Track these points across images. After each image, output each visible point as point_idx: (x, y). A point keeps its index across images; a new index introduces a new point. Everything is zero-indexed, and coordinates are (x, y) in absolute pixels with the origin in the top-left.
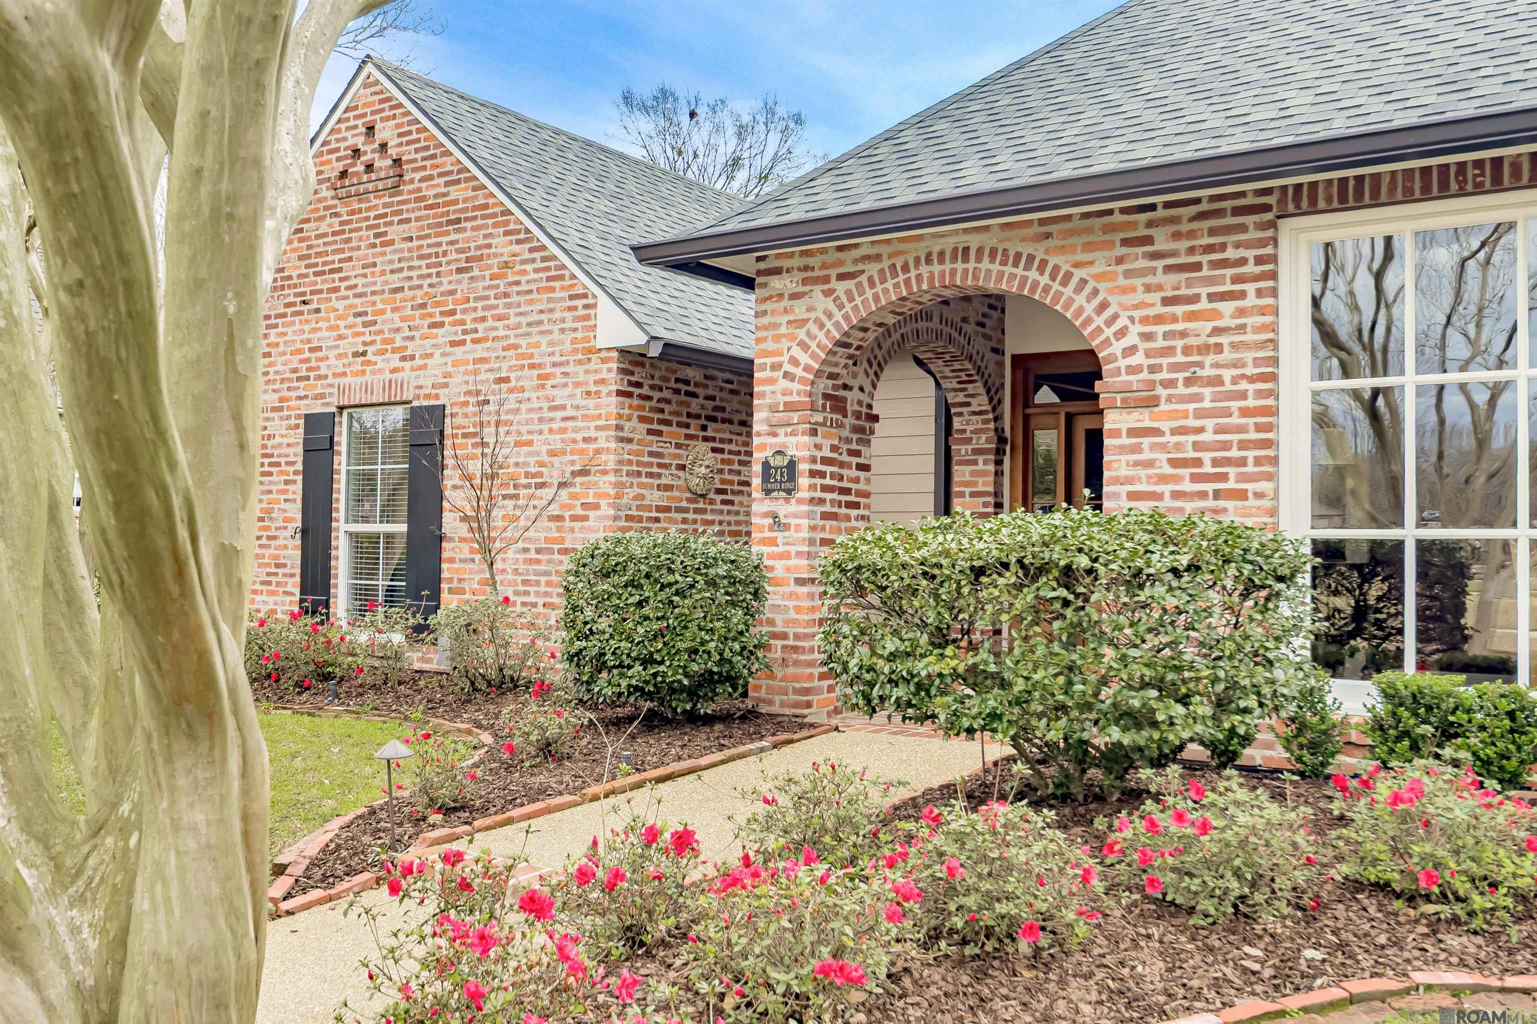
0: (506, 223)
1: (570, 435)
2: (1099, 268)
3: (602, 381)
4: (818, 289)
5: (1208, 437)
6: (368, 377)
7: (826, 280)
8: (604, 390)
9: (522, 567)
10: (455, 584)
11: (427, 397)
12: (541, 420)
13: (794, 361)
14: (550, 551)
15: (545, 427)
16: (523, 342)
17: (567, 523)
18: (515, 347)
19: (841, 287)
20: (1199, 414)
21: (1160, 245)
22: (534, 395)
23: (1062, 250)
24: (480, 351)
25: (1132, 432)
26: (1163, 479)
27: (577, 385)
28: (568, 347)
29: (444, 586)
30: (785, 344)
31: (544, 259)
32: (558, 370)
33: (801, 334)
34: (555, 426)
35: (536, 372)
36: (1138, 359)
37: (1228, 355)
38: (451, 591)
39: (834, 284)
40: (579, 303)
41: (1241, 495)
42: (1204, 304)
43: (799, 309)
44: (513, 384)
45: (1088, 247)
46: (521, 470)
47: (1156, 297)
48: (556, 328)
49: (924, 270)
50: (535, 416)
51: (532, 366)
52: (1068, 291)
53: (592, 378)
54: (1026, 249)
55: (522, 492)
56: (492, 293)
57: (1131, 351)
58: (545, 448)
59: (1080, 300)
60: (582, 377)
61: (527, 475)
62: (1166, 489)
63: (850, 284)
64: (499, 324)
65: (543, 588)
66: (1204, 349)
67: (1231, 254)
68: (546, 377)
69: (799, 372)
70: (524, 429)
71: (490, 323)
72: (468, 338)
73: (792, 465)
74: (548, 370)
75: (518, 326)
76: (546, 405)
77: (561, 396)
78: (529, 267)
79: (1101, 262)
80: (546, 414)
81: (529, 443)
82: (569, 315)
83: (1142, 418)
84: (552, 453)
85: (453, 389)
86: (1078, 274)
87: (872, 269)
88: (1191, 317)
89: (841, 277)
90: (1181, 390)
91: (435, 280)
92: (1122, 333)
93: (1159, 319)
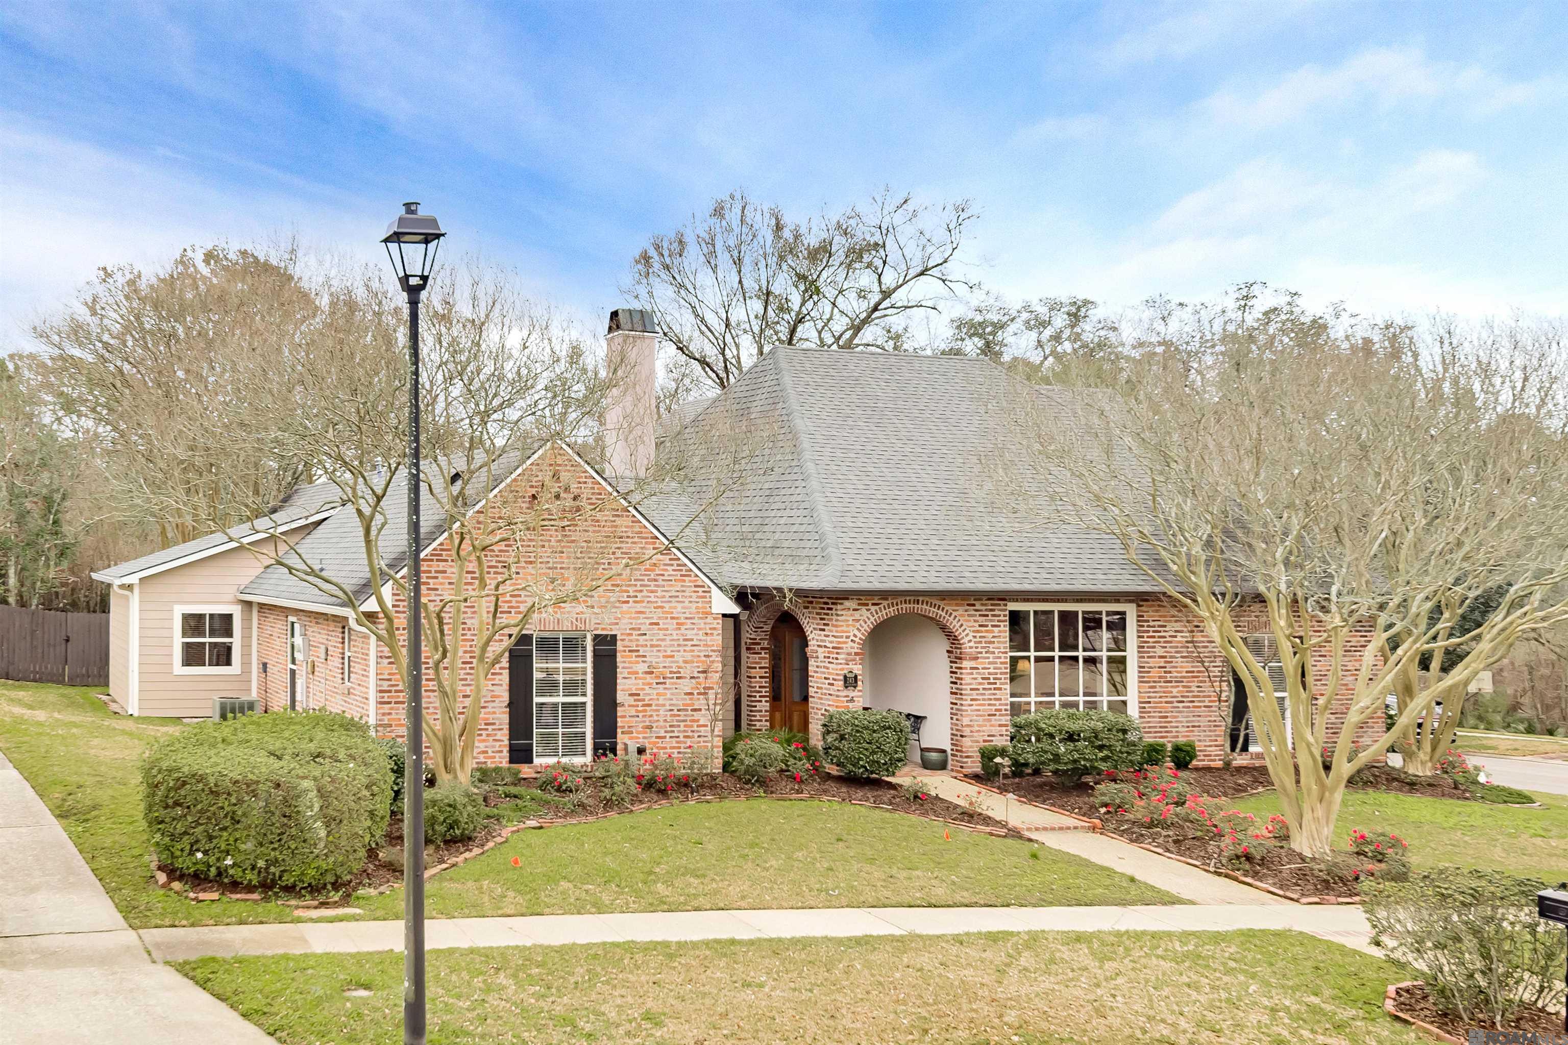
0: (655, 543)
1: (696, 653)
2: (960, 612)
3: (715, 629)
4: (864, 608)
5: (991, 671)
6: (558, 616)
7: (867, 605)
8: (715, 632)
9: (669, 719)
10: (626, 729)
11: (603, 629)
12: (679, 645)
13: (855, 636)
14: (686, 710)
15: (681, 649)
16: (667, 605)
17: (696, 696)
18: (662, 607)
19: (873, 608)
20: (990, 663)
21: (978, 607)
22: (675, 633)
23: (949, 605)
24: (639, 607)
25: (972, 668)
26: (980, 684)
27: (699, 629)
28: (694, 610)
29: (619, 731)
30: (851, 628)
31: (678, 565)
32: (689, 621)
33: (858, 625)
34: (687, 648)
35: (675, 621)
36: (972, 644)
37: (996, 645)
38: (623, 733)
39: (870, 607)
40: (700, 589)
41: (1000, 689)
42: (990, 628)
43: (857, 615)
44: (661, 626)
45: (957, 605)
46: (668, 670)
47: (977, 624)
48: (687, 600)
49: (904, 606)
50: (676, 643)
51: (672, 618)
52: (951, 619)
53: (708, 626)
54: (938, 603)
55: (668, 681)
56: (646, 578)
57: (970, 641)
58: (681, 660)
59: (955, 622)
60: (702, 626)
61: (671, 672)
62: (981, 687)
63: (877, 607)
64: (652, 595)
65: (682, 728)
66: (990, 642)
67: (997, 613)
68: (682, 624)
69: (857, 640)
70: (669, 650)
71: (645, 593)
72: (631, 600)
73: (856, 677)
74: (682, 621)
75: (664, 597)
76: (681, 638)
77: (690, 634)
78: (669, 568)
79: (961, 610)
80: (682, 643)
81: (673, 656)
82: (694, 595)
83: (973, 664)
84: (685, 662)
85: (621, 626)
86: (954, 614)
87: (885, 603)
88: (987, 631)
89: (873, 604)
90: (984, 655)
91: (606, 566)
92: (967, 635)
93: (978, 631)
